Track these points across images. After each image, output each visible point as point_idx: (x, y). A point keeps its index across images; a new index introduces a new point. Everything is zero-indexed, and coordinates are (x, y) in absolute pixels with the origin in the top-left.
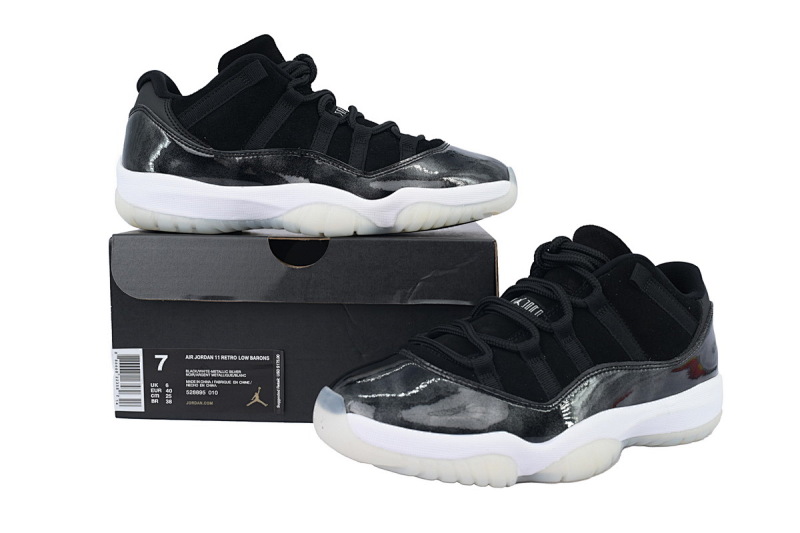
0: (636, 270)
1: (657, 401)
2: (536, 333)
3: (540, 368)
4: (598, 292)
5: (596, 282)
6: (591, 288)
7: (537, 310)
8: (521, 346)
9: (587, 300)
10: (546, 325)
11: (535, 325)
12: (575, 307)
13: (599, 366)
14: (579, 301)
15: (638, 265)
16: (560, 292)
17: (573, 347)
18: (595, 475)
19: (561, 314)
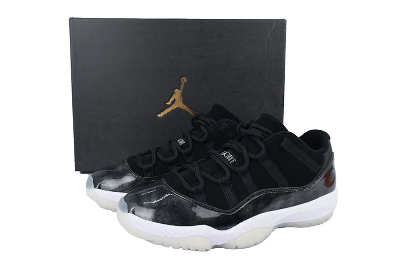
0: (284, 141)
1: (294, 207)
2: (228, 173)
3: (228, 192)
4: (263, 152)
5: (263, 146)
6: (261, 149)
7: (233, 159)
8: (219, 180)
9: (257, 156)
10: (234, 169)
11: (229, 168)
12: (251, 159)
13: (261, 190)
14: (253, 156)
15: (285, 138)
16: (244, 151)
17: (248, 180)
18: (255, 245)
19: (243, 163)
